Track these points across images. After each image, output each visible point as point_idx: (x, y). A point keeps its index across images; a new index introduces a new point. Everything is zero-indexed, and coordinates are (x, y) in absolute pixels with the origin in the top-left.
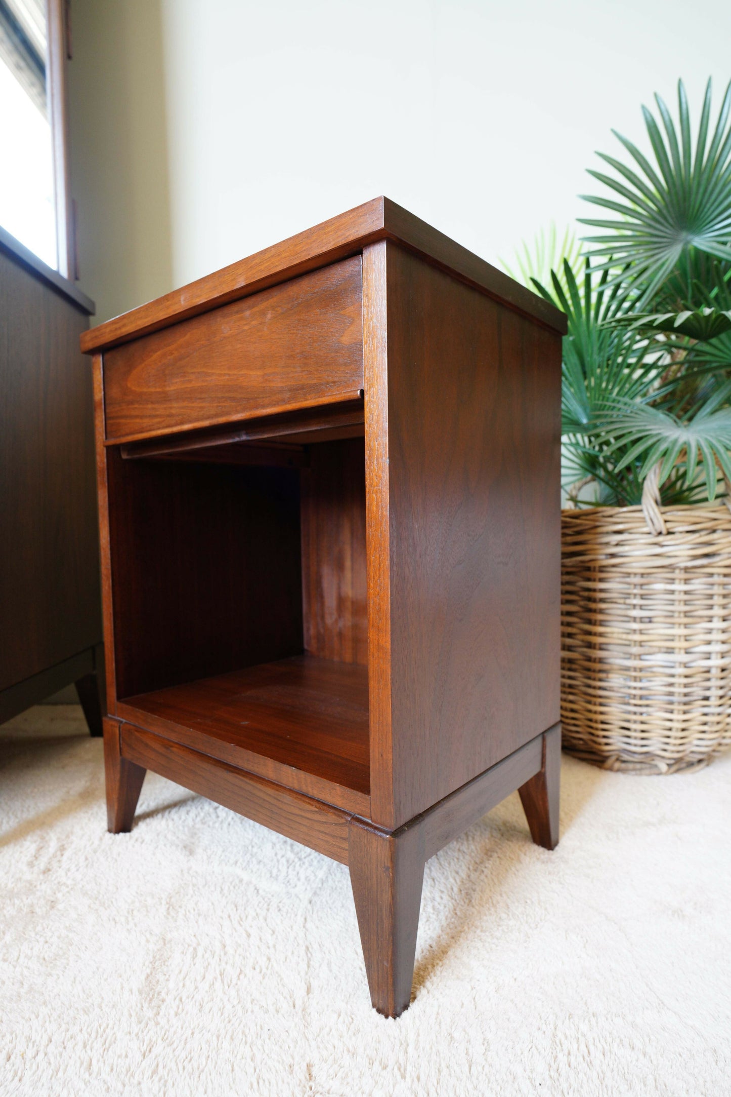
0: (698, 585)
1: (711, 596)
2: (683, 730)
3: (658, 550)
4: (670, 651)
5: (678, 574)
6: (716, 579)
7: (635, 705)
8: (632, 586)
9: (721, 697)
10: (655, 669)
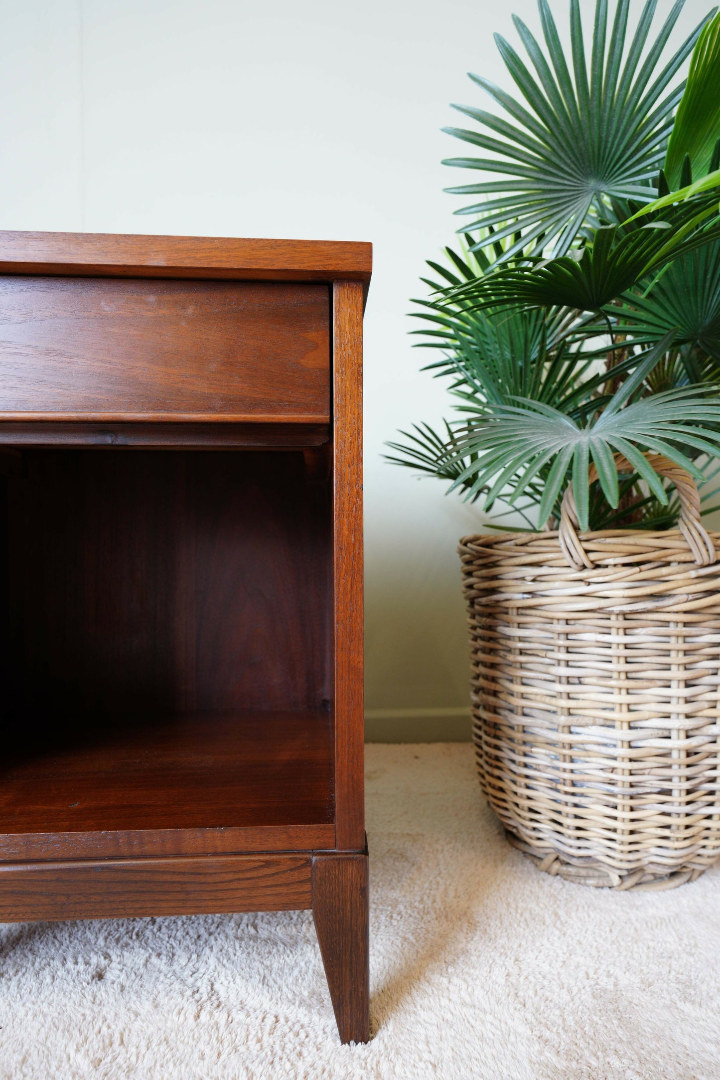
0: (644, 636)
1: (667, 653)
2: (632, 832)
3: (583, 589)
4: (609, 724)
5: (615, 622)
6: (672, 629)
7: (566, 793)
8: (556, 636)
9: (689, 792)
10: (588, 747)
